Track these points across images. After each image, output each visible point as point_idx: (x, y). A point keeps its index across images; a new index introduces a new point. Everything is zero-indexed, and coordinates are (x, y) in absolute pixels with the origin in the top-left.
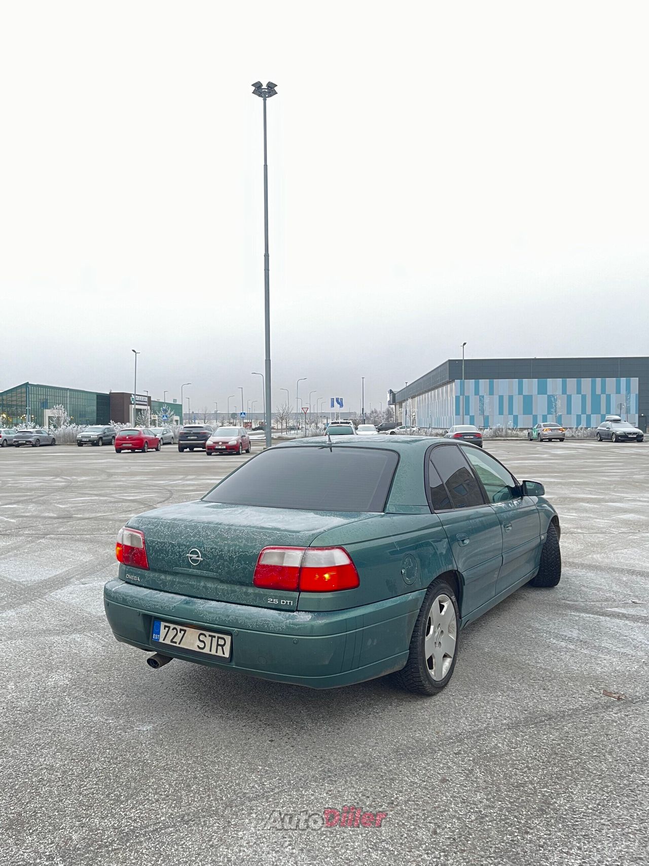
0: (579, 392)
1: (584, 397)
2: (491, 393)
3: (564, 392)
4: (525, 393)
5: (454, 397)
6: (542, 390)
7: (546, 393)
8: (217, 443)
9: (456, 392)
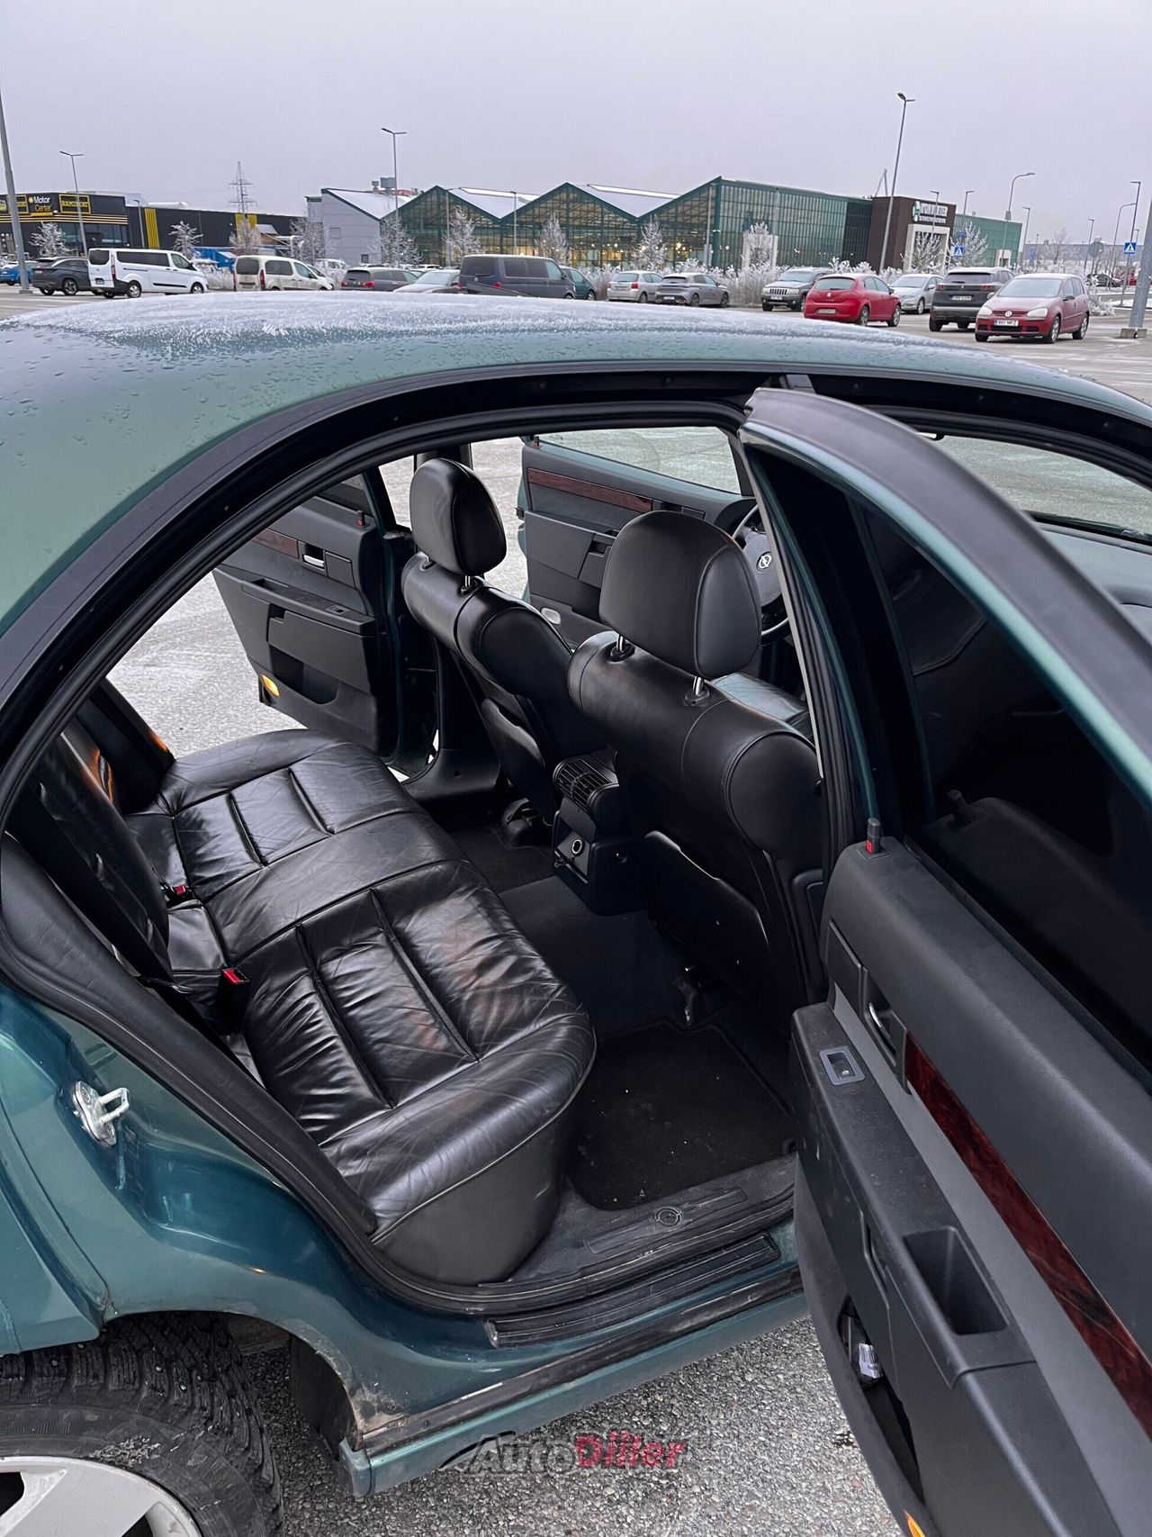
8: (1000, 313)
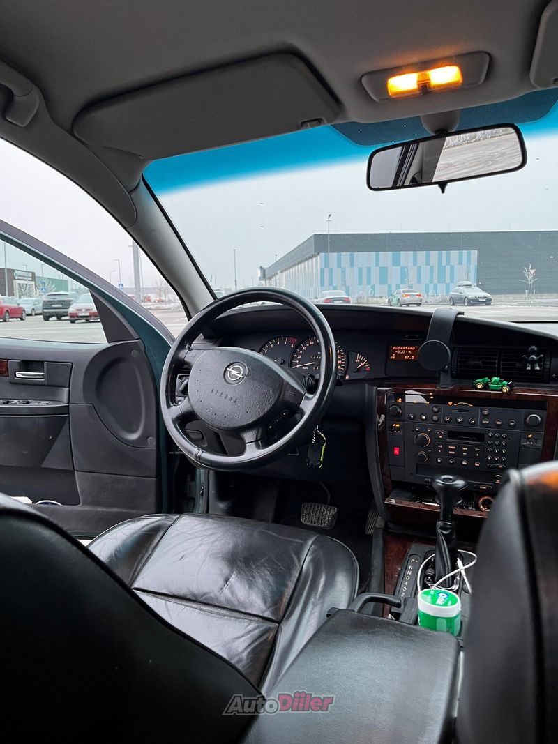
0: (427, 264)
1: (432, 268)
2: (352, 265)
3: (415, 264)
4: (381, 265)
5: (319, 269)
6: (396, 262)
7: (399, 265)
8: (79, 310)
9: (321, 265)
